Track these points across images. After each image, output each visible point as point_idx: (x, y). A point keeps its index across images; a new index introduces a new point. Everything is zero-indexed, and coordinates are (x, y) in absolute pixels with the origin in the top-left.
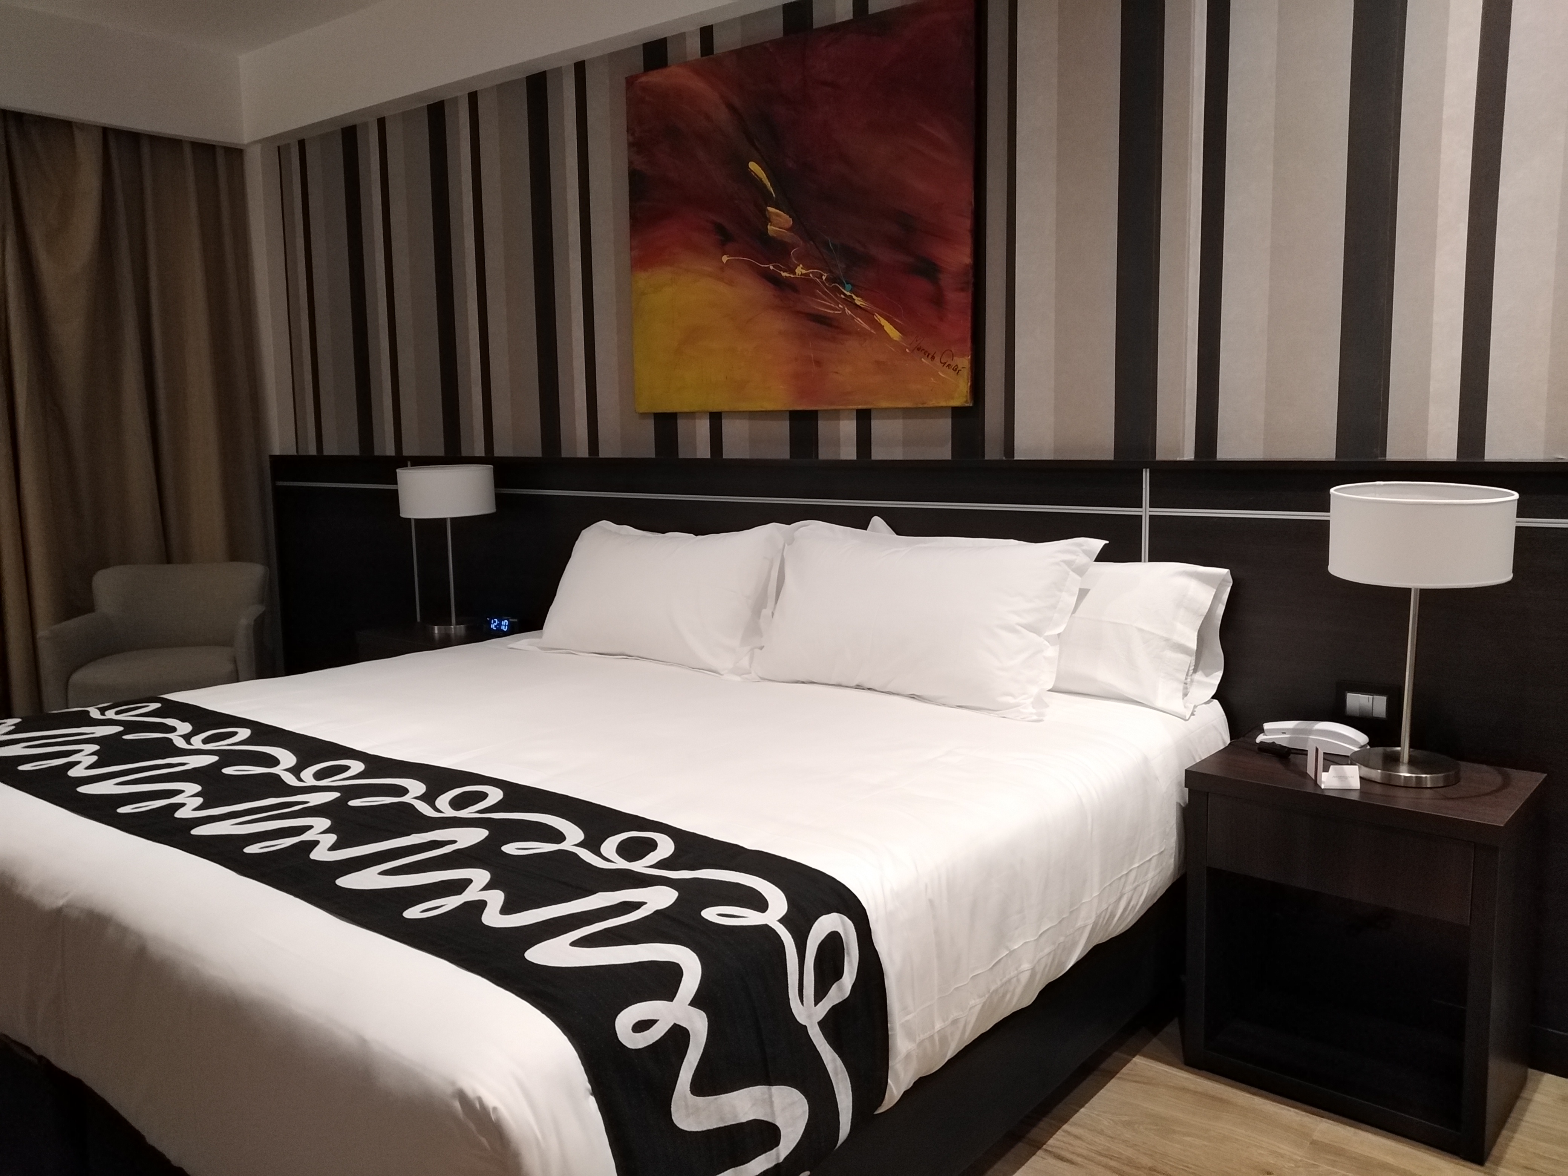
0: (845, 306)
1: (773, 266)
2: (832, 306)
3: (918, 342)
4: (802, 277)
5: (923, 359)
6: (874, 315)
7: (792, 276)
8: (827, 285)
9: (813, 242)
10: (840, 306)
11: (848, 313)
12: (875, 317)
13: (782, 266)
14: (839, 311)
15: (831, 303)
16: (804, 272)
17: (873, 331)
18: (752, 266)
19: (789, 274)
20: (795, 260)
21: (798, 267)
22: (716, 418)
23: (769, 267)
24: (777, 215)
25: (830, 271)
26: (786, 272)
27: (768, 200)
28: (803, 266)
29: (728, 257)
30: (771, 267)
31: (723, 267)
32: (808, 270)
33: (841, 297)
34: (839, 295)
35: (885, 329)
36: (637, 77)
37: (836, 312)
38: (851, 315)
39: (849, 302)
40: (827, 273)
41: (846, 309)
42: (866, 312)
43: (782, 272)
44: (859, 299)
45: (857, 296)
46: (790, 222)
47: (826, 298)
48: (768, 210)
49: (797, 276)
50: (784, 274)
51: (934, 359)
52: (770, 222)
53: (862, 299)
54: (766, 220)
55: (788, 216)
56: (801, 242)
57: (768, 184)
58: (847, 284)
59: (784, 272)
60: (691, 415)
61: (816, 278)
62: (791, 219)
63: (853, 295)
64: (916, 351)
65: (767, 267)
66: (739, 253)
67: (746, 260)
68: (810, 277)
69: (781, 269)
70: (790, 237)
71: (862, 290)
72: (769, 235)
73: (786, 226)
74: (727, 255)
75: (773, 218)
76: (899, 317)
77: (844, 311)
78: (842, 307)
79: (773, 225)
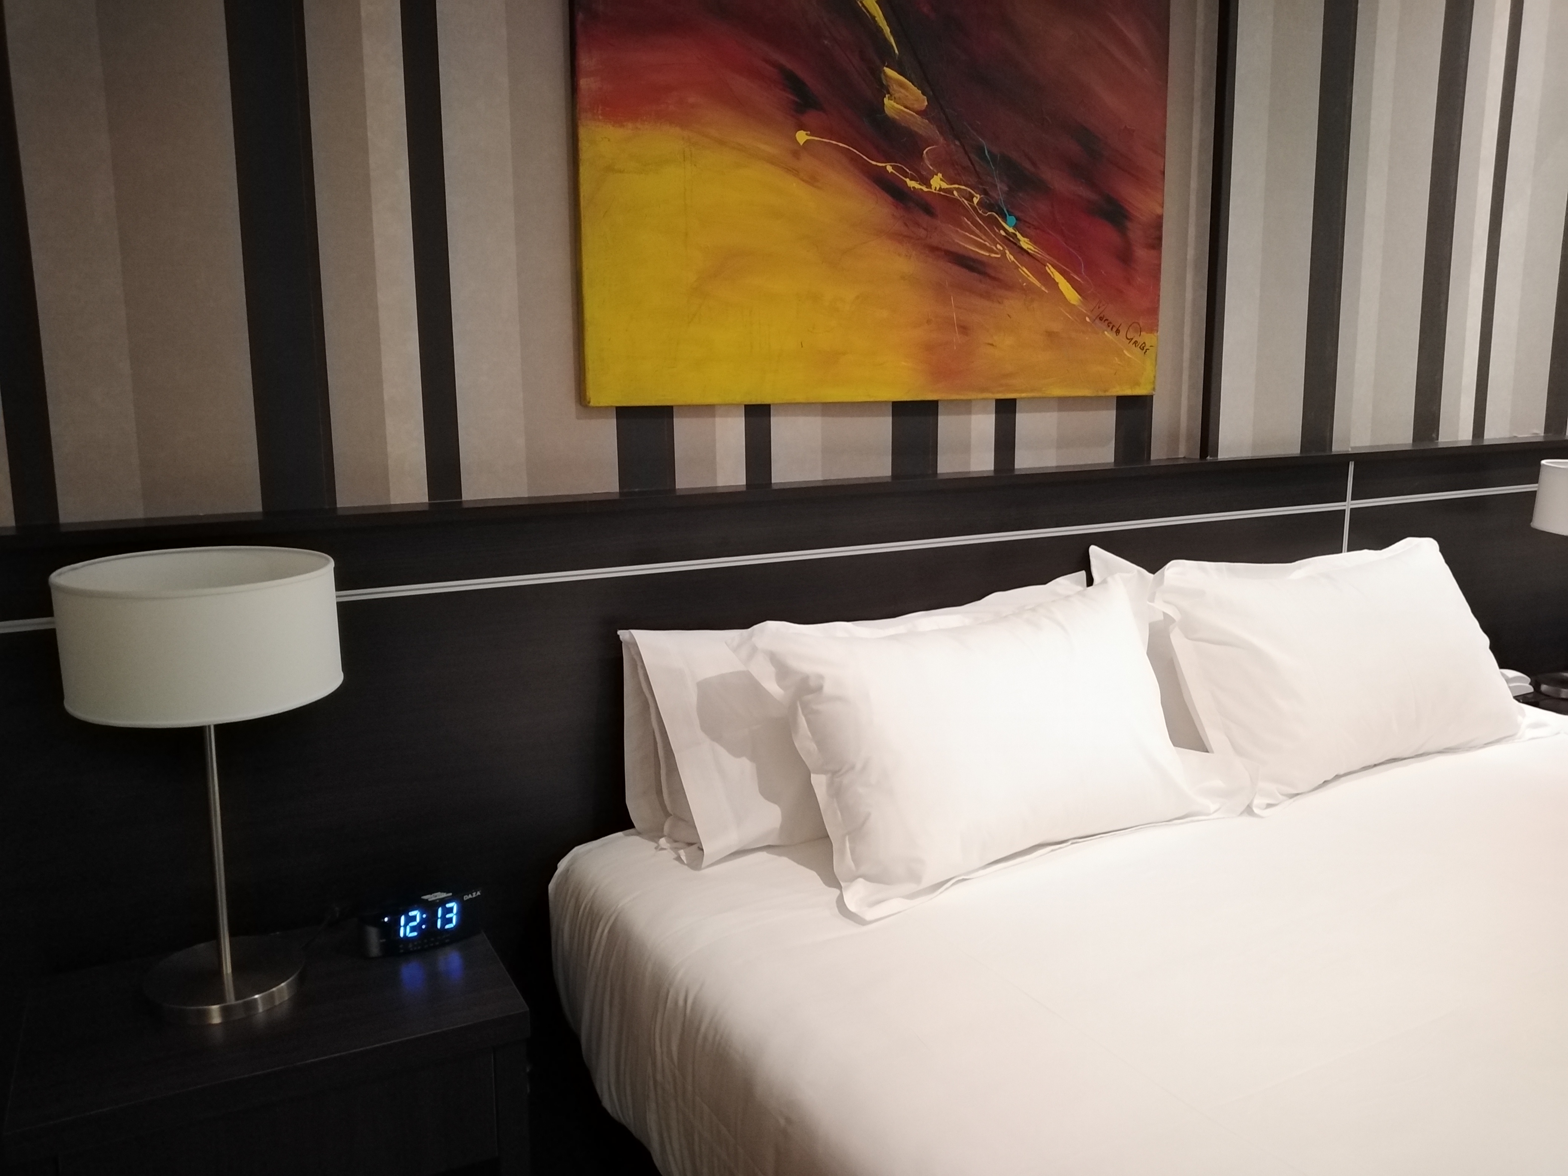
0: (1006, 247)
1: (894, 167)
2: (985, 245)
3: (1101, 309)
4: (942, 193)
5: (1106, 333)
6: (1045, 266)
7: (925, 189)
8: (980, 212)
9: (959, 140)
10: (998, 246)
11: (1010, 259)
12: (1047, 268)
13: (908, 170)
14: (997, 253)
15: (985, 241)
16: (945, 186)
17: (1043, 289)
18: (853, 159)
19: (920, 184)
20: (931, 165)
21: (935, 176)
23: (886, 166)
24: (901, 85)
25: (985, 192)
26: (916, 181)
27: (885, 55)
28: (942, 176)
29: (807, 134)
30: (889, 169)
31: (797, 152)
32: (952, 184)
33: (1001, 234)
34: (997, 231)
35: (1060, 288)
37: (993, 255)
38: (1013, 261)
39: (1011, 242)
40: (980, 195)
41: (1007, 252)
42: (1036, 261)
43: (907, 180)
44: (1026, 239)
45: (1023, 237)
46: (924, 100)
47: (977, 231)
48: (885, 73)
49: (933, 190)
50: (912, 184)
51: (1119, 333)
52: (889, 93)
53: (1030, 241)
54: (882, 89)
55: (920, 92)
56: (941, 140)
57: (887, 30)
58: (1010, 215)
59: (911, 180)
61: (963, 199)
62: (925, 97)
63: (1017, 233)
64: (1097, 321)
65: (882, 167)
66: (831, 133)
67: (844, 147)
68: (954, 195)
69: (906, 175)
70: (921, 126)
71: (1029, 227)
72: (887, 115)
73: (916, 106)
74: (804, 130)
75: (894, 87)
76: (1078, 273)
77: (1004, 254)
78: (1001, 249)
79: (895, 100)
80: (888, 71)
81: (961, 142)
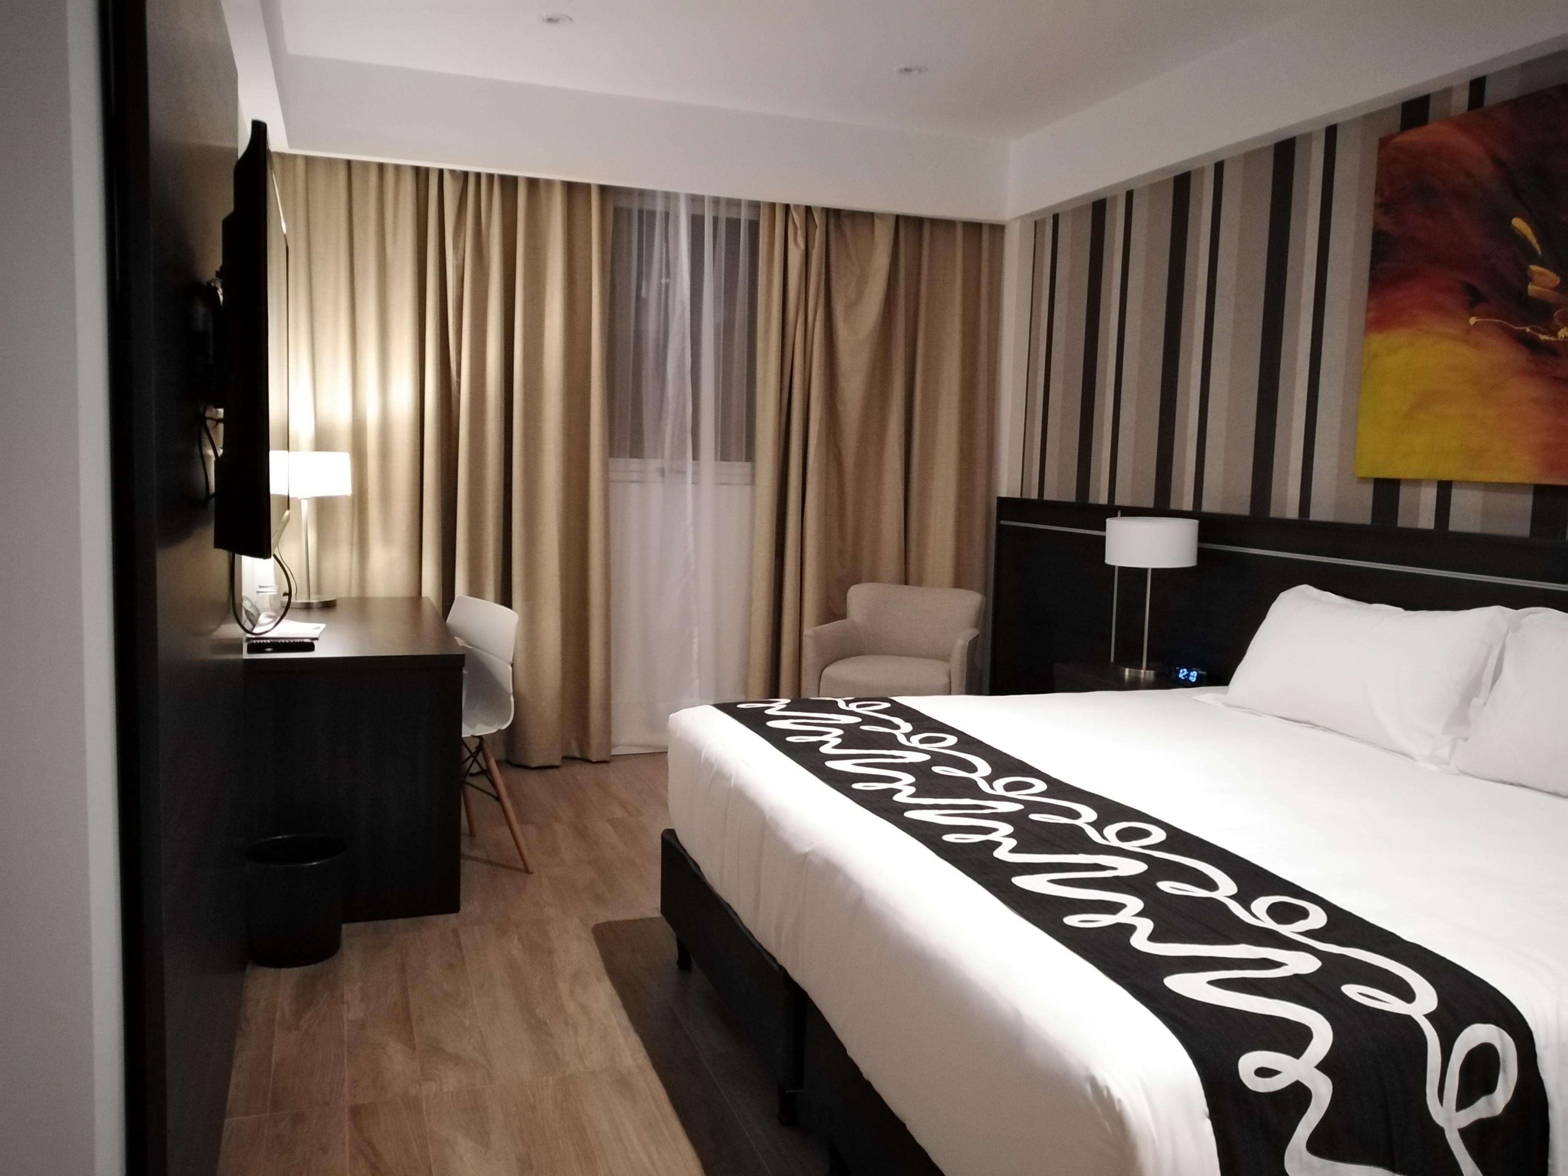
1: (1531, 329)
7: (1553, 339)
13: (1541, 329)
18: (1504, 328)
19: (1550, 336)
20: (1559, 322)
21: (1562, 330)
22: (1445, 488)
23: (1525, 329)
24: (1541, 274)
26: (1546, 334)
27: (1531, 256)
29: (1476, 319)
30: (1528, 330)
31: (1469, 330)
36: (1392, 137)
43: (1540, 335)
46: (1558, 281)
48: (1531, 268)
49: (1559, 339)
50: (1543, 337)
52: (1532, 281)
54: (1527, 279)
55: (1555, 275)
57: (1533, 240)
59: (1543, 334)
60: (1417, 483)
62: (1558, 277)
66: (1490, 315)
67: (1499, 322)
69: (1539, 332)
70: (1552, 297)
72: (1529, 296)
73: (1551, 285)
74: (1474, 317)
75: (1535, 277)
79: (1535, 284)
80: (1534, 268)
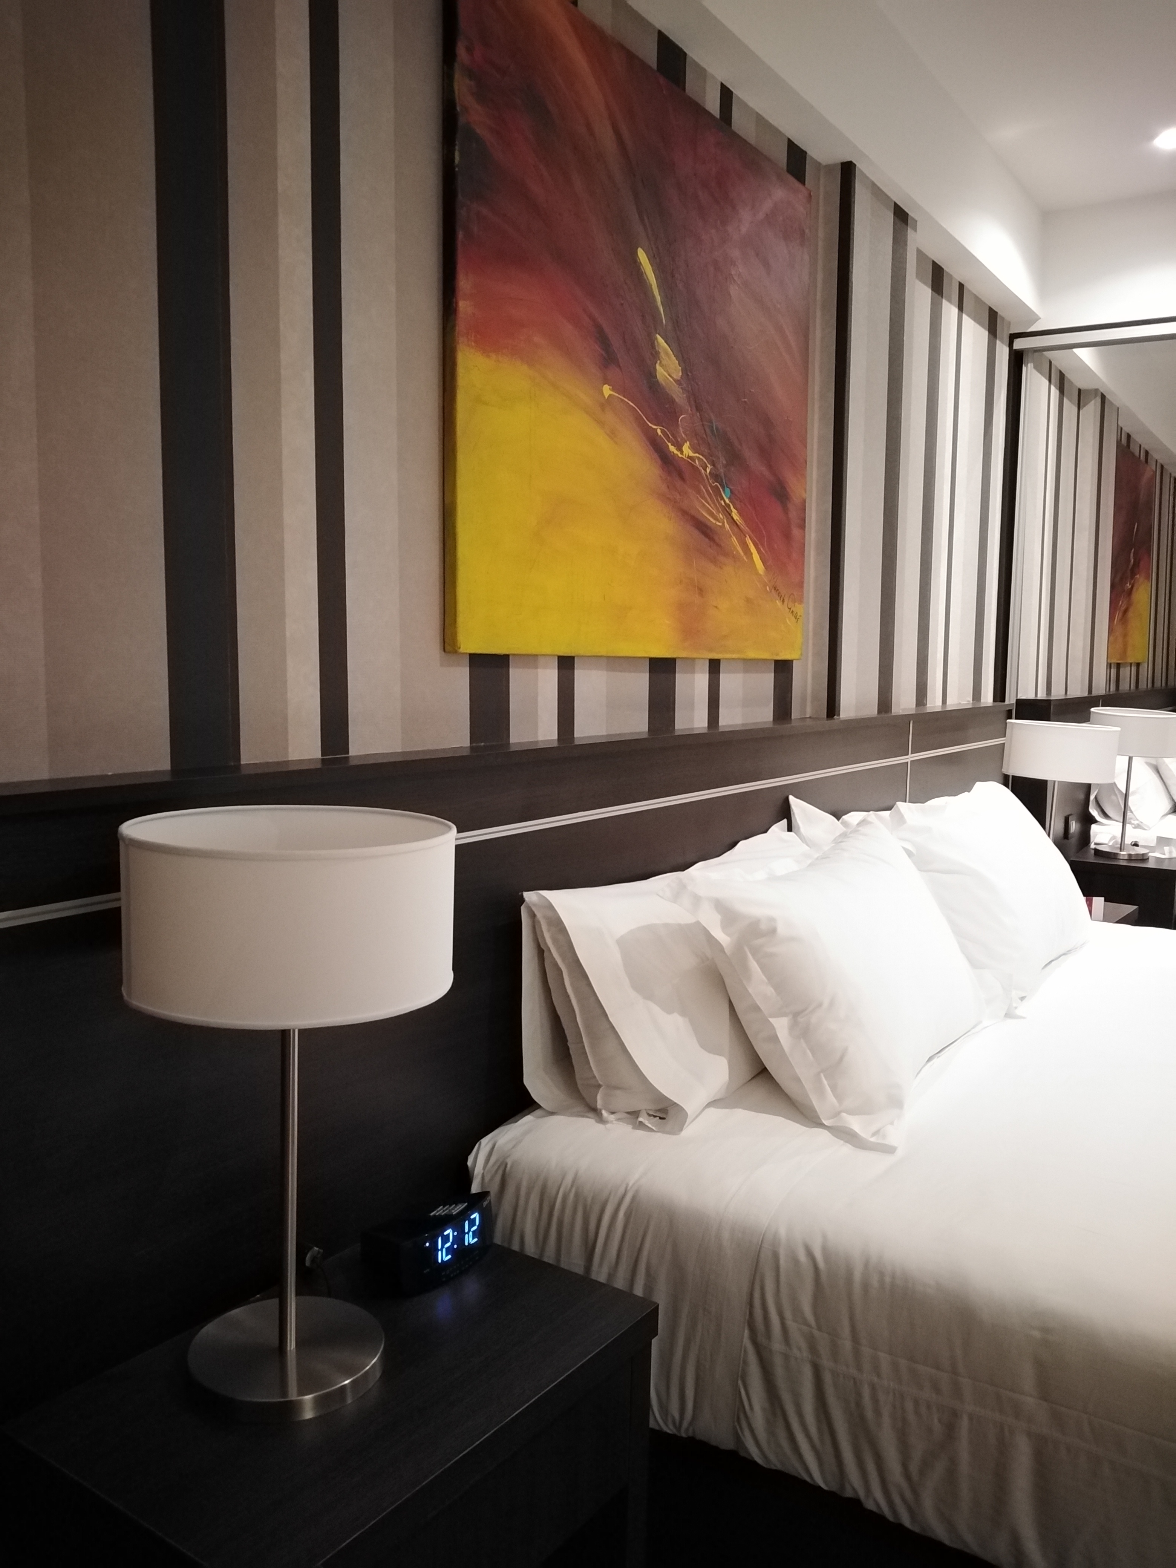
0: (725, 516)
1: (662, 431)
2: (714, 513)
3: (775, 580)
4: (689, 460)
5: (777, 601)
6: (746, 536)
7: (679, 455)
8: (711, 482)
9: (700, 413)
10: (720, 515)
11: (727, 528)
12: (746, 539)
13: (670, 435)
14: (719, 522)
15: (713, 509)
16: (691, 454)
17: (745, 558)
18: (638, 418)
19: (676, 449)
20: (683, 433)
21: (685, 444)
23: (657, 429)
24: (667, 354)
25: (713, 464)
26: (674, 446)
28: (689, 444)
29: (610, 389)
30: (659, 431)
31: (603, 405)
32: (695, 453)
33: (722, 504)
34: (720, 501)
35: (754, 558)
37: (718, 523)
38: (728, 530)
39: (727, 512)
40: (710, 466)
41: (725, 520)
42: (741, 532)
43: (669, 444)
44: (735, 511)
45: (734, 508)
46: (680, 371)
47: (709, 499)
48: (658, 340)
49: (684, 457)
51: (784, 602)
52: (659, 360)
53: (738, 513)
54: (656, 355)
55: (677, 362)
56: (689, 410)
58: (727, 487)
59: (672, 445)
60: (531, 660)
61: (701, 468)
62: (680, 368)
63: (731, 504)
64: (773, 591)
65: (655, 429)
66: (625, 391)
67: (632, 406)
68: (696, 464)
69: (669, 439)
70: (678, 395)
71: (737, 500)
72: (658, 380)
73: (675, 376)
74: (609, 385)
75: (662, 355)
76: (763, 545)
77: (723, 523)
78: (722, 518)
79: (663, 367)
80: (660, 339)
81: (700, 415)
